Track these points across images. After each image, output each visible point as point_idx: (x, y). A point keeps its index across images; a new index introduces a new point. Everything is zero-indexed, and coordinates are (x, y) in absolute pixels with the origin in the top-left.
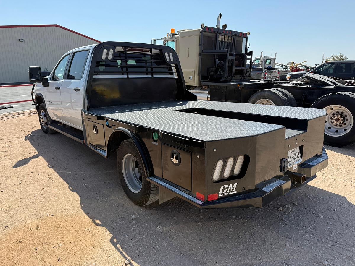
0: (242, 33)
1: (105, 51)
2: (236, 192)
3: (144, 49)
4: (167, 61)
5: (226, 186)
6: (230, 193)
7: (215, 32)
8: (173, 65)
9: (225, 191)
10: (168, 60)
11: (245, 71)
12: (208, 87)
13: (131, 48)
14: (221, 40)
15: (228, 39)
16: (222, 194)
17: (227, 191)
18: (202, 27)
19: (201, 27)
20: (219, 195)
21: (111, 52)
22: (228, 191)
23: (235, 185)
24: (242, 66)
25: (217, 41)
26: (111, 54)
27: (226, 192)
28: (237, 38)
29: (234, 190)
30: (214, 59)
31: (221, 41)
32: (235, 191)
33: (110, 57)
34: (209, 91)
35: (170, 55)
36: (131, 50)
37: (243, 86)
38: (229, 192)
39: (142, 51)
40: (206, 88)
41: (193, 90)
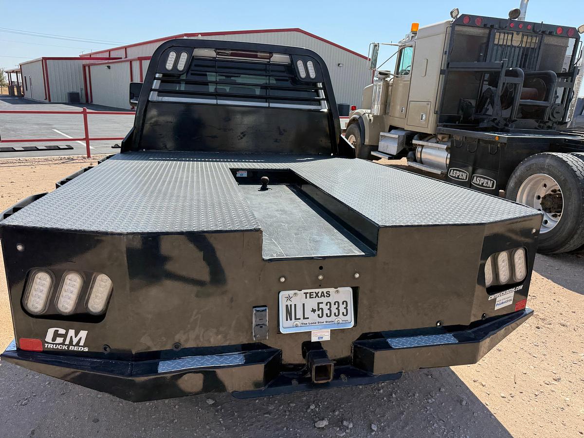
0: (563, 28)
1: (172, 56)
2: (86, 349)
3: (258, 54)
4: (301, 77)
5: (62, 331)
6: (72, 348)
7: (485, 26)
8: (320, 85)
9: (59, 340)
10: (303, 74)
11: (548, 110)
12: (450, 137)
13: (231, 52)
14: (501, 43)
15: (522, 41)
16: (53, 344)
17: (64, 341)
18: (454, 15)
19: (452, 17)
20: (46, 345)
21: (184, 57)
22: (67, 342)
23: (83, 334)
24: (543, 99)
25: (491, 45)
26: (183, 60)
27: (63, 344)
28: (548, 40)
29: (82, 344)
30: (478, 82)
31: (501, 46)
32: (84, 347)
33: (181, 66)
34: (449, 144)
35: (308, 66)
36: (232, 55)
37: (505, 141)
38: (69, 346)
39: (256, 56)
40: (446, 140)
41: (427, 141)
